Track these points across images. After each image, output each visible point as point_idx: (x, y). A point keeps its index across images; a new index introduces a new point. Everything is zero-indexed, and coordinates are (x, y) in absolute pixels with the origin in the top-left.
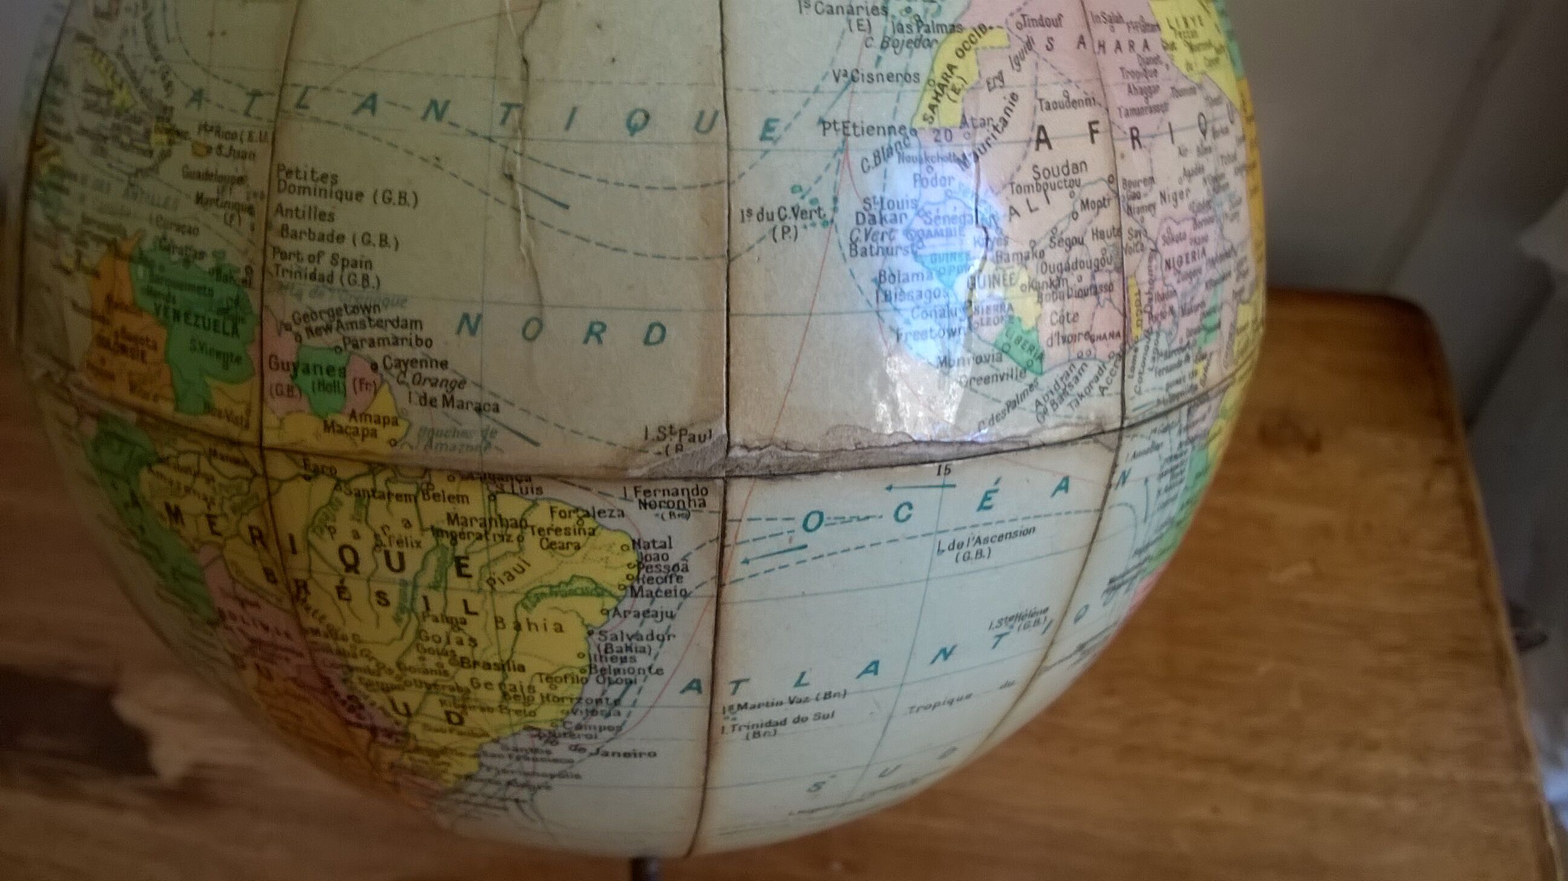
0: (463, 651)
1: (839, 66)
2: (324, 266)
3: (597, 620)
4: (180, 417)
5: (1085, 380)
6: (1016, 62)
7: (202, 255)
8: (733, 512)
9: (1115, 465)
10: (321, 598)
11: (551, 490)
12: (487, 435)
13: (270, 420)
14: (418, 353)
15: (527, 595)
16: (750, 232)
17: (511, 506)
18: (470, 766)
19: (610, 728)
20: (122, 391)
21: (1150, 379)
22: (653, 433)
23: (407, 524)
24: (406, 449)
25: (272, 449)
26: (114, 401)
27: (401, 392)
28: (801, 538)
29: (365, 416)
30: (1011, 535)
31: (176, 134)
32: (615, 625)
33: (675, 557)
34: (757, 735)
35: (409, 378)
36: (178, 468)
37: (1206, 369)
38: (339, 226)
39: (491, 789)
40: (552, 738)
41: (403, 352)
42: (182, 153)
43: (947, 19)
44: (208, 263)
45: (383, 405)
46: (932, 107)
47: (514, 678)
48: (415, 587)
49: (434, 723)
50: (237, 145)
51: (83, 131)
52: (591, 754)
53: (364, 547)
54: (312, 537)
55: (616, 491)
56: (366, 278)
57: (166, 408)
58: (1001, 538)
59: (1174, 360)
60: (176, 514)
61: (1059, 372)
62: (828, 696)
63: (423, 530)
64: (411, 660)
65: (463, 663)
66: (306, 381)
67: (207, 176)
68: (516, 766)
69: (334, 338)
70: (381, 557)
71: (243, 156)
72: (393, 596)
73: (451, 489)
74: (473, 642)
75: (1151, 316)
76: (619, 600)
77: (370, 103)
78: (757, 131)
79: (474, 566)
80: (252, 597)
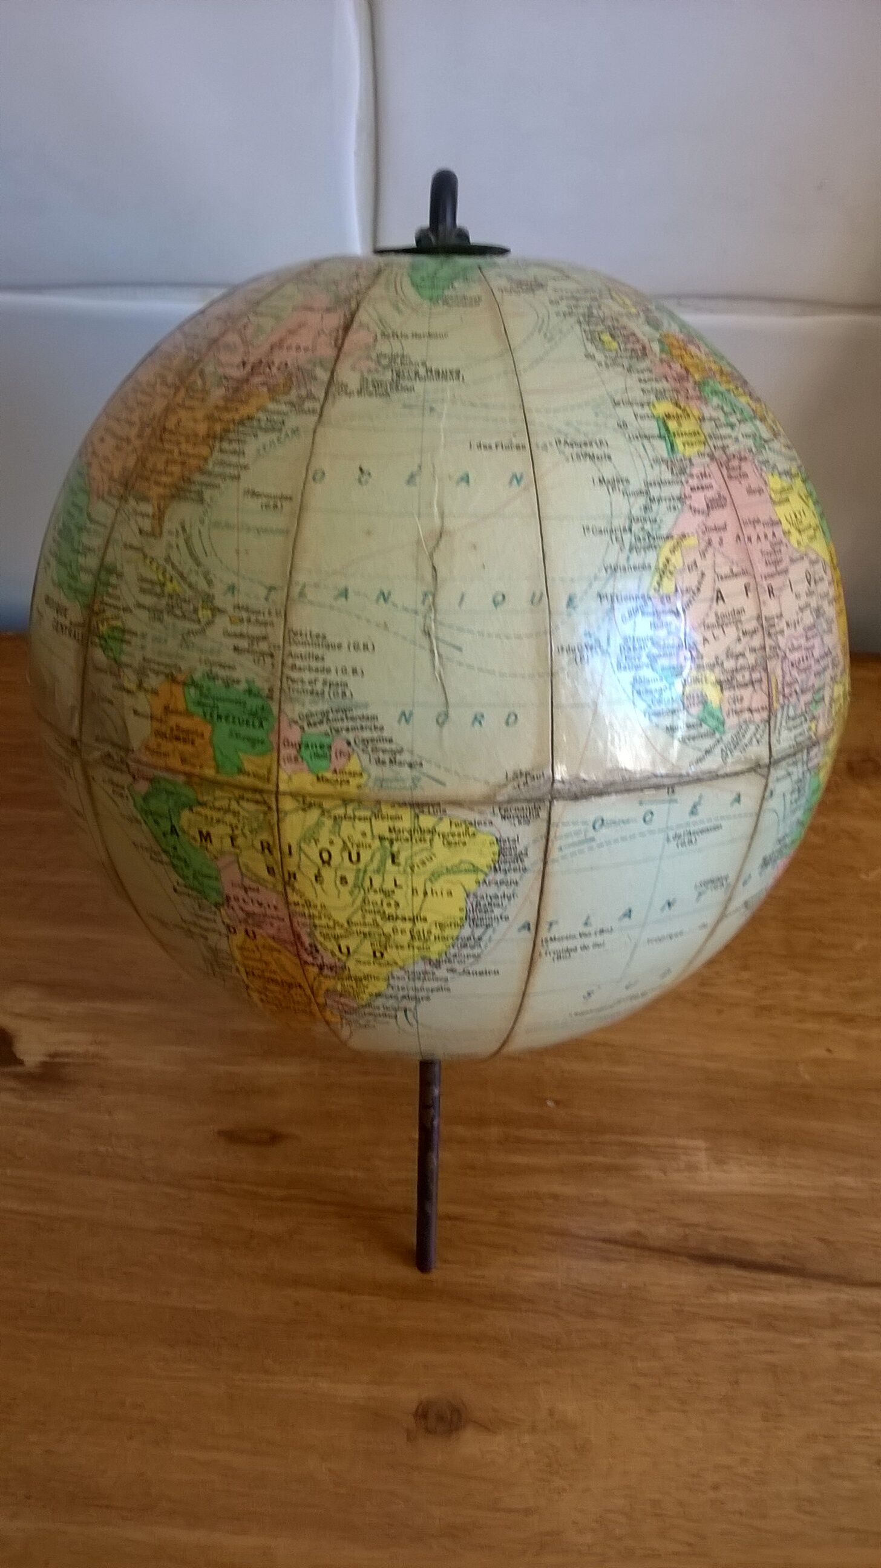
0: (388, 911)
1: (607, 563)
2: (319, 686)
3: (472, 886)
4: (221, 778)
5: (748, 736)
6: (703, 554)
7: (238, 682)
8: (554, 819)
9: (766, 786)
10: (304, 883)
11: (452, 811)
12: (415, 781)
13: (283, 776)
14: (375, 735)
15: (433, 874)
16: (564, 659)
17: (427, 821)
18: (381, 986)
19: (474, 956)
20: (175, 762)
21: (785, 733)
22: (510, 775)
23: (364, 834)
24: (367, 791)
25: (285, 794)
26: (168, 769)
27: (365, 758)
28: (591, 833)
29: (342, 772)
30: (708, 830)
31: (216, 611)
32: (484, 890)
33: (520, 848)
34: (559, 958)
35: (370, 749)
36: (213, 808)
37: (816, 726)
38: (328, 663)
39: (391, 1003)
40: (437, 964)
41: (366, 734)
42: (222, 622)
43: (664, 532)
44: (243, 686)
45: (354, 765)
46: (659, 584)
47: (420, 925)
48: (365, 871)
49: (362, 959)
50: (261, 618)
51: (140, 606)
52: (460, 974)
53: (335, 851)
54: (303, 845)
55: (488, 810)
56: (344, 694)
57: (210, 772)
58: (702, 832)
59: (798, 721)
60: (206, 837)
61: (734, 732)
62: (602, 931)
63: (373, 836)
64: (357, 918)
65: (390, 918)
66: (306, 753)
67: (241, 636)
68: (411, 984)
69: (325, 728)
70: (346, 855)
71: (265, 624)
72: (351, 879)
73: (391, 812)
74: (397, 904)
75: (784, 696)
76: (486, 875)
77: (345, 594)
78: (564, 603)
79: (402, 859)
80: (254, 885)
